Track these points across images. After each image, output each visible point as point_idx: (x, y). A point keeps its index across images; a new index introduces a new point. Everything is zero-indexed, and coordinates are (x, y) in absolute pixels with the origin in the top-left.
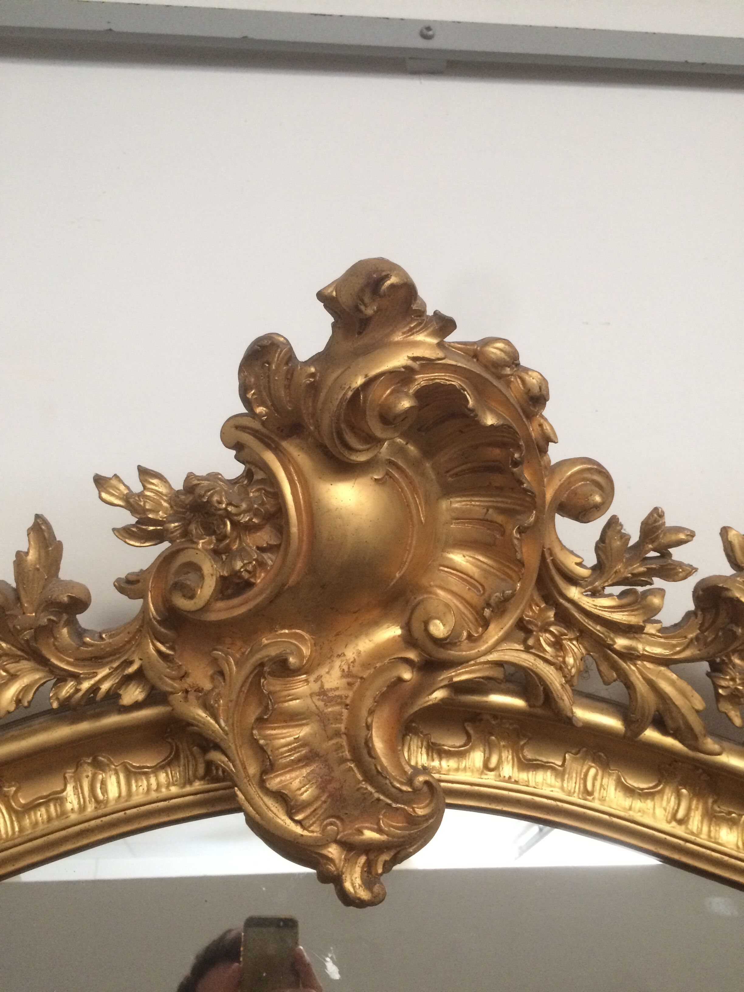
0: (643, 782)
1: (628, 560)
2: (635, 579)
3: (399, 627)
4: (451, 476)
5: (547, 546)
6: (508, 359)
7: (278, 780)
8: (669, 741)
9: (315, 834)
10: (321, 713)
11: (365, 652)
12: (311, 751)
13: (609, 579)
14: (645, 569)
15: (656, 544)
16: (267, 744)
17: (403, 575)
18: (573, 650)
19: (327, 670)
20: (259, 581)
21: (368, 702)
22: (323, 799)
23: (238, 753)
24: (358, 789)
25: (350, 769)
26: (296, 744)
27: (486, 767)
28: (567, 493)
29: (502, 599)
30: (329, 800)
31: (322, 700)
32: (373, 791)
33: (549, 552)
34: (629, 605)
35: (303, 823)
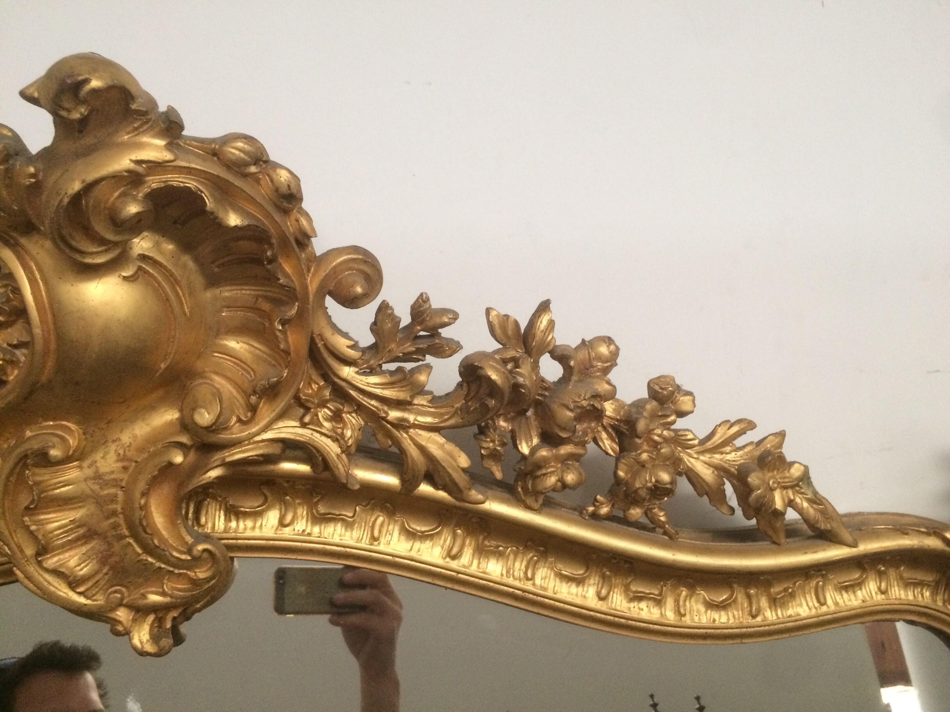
0: (425, 525)
1: (401, 339)
2: (407, 357)
3: (177, 410)
4: (218, 267)
5: (316, 332)
6: (249, 159)
7: (56, 559)
8: (442, 494)
9: (99, 602)
10: (97, 495)
11: (141, 435)
12: (89, 530)
13: (383, 357)
14: (414, 349)
15: (423, 326)
16: (38, 530)
17: (169, 366)
18: (352, 422)
19: (102, 455)
20: (11, 378)
21: (142, 486)
22: (105, 571)
23: (12, 537)
24: (138, 561)
25: (129, 544)
26: (72, 526)
27: (282, 524)
28: (335, 282)
29: (267, 386)
30: (111, 572)
31: (98, 484)
32: (154, 561)
33: (319, 337)
34: (400, 381)
35: (85, 594)
